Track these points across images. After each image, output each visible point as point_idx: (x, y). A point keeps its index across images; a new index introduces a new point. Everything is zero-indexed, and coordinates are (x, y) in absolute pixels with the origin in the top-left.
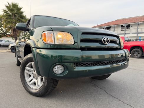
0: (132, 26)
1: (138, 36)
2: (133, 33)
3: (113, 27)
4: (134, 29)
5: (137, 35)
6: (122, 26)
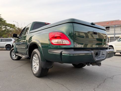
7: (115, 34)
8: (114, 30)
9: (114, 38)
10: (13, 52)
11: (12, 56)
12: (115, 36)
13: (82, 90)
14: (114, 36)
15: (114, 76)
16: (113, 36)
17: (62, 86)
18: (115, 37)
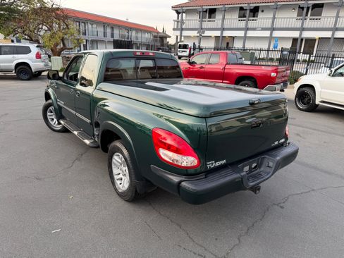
0: (263, 11)
1: (274, 35)
2: (263, 29)
3: (221, 10)
4: (266, 18)
5: (271, 34)
6: (241, 9)
7: (337, 29)
8: (335, 15)
9: (332, 40)
10: (51, 112)
11: (50, 120)
12: (336, 36)
13: (216, 239)
14: (330, 36)
15: (288, 198)
16: (328, 34)
17: (179, 228)
18: (335, 38)
